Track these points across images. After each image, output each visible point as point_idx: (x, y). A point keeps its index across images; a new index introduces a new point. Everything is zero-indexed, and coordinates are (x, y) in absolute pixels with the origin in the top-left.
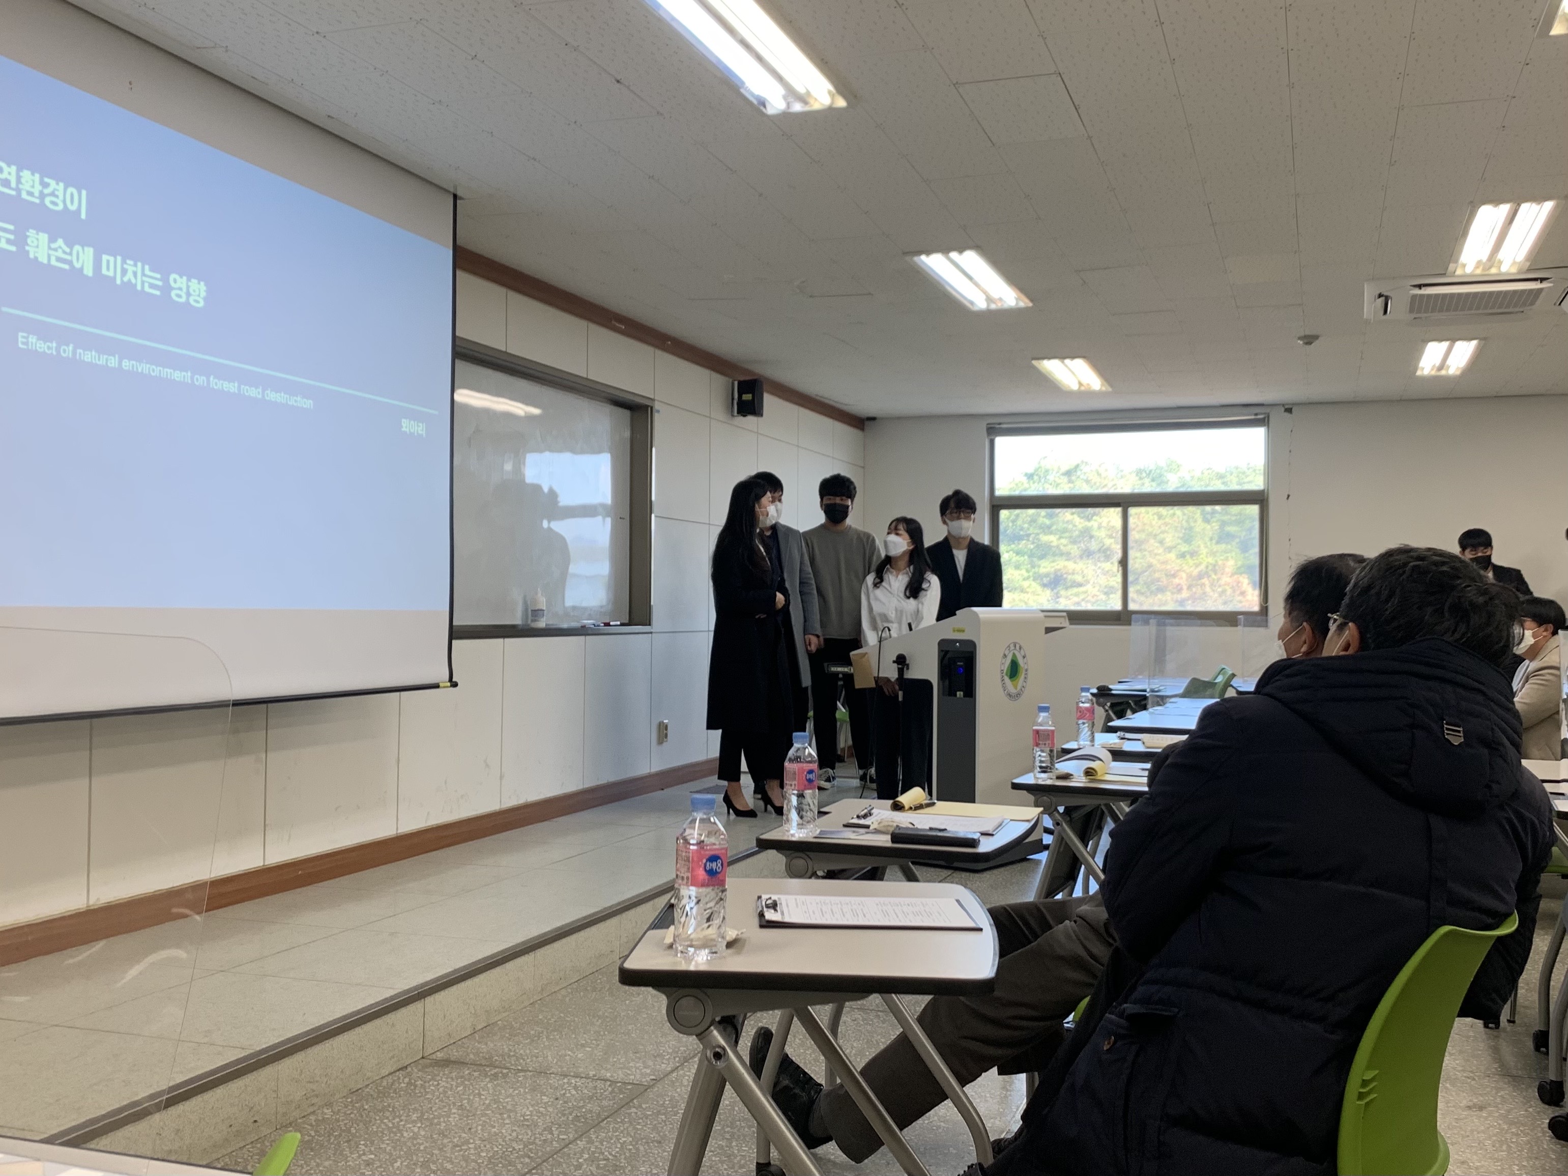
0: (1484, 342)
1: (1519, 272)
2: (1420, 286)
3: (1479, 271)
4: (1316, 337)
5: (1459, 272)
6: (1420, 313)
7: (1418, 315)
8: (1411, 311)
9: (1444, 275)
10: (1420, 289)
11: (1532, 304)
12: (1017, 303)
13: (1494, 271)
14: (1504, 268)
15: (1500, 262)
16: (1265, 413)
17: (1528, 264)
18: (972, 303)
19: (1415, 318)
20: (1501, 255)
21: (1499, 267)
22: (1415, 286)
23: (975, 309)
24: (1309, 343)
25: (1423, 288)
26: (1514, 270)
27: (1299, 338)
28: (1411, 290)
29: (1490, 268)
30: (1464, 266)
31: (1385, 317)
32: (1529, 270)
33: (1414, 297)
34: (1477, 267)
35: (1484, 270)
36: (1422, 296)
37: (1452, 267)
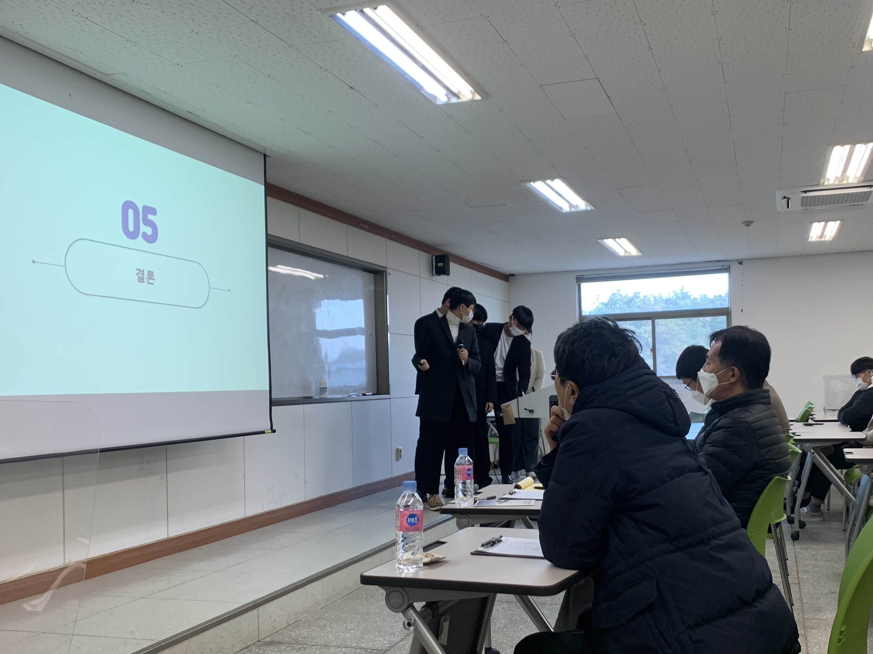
0: (842, 222)
1: (859, 182)
2: (805, 192)
3: (837, 183)
4: (752, 222)
5: (826, 183)
6: (807, 206)
7: (806, 208)
8: (802, 205)
9: (818, 185)
10: (806, 193)
11: (867, 200)
12: (586, 208)
13: (845, 182)
14: (851, 180)
15: (848, 177)
16: (727, 265)
17: (863, 178)
18: (561, 208)
19: (805, 210)
20: (848, 173)
21: (848, 180)
22: (803, 192)
23: (564, 211)
24: (748, 225)
25: (807, 193)
26: (856, 181)
27: (743, 223)
28: (801, 194)
29: (843, 180)
30: (829, 180)
31: (788, 209)
32: (864, 181)
33: (803, 198)
34: (835, 180)
35: (839, 181)
36: (807, 197)
37: (822, 181)
